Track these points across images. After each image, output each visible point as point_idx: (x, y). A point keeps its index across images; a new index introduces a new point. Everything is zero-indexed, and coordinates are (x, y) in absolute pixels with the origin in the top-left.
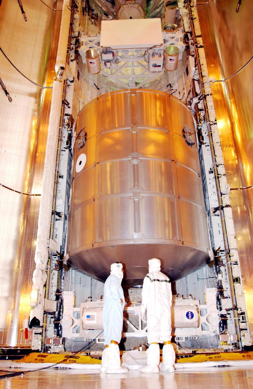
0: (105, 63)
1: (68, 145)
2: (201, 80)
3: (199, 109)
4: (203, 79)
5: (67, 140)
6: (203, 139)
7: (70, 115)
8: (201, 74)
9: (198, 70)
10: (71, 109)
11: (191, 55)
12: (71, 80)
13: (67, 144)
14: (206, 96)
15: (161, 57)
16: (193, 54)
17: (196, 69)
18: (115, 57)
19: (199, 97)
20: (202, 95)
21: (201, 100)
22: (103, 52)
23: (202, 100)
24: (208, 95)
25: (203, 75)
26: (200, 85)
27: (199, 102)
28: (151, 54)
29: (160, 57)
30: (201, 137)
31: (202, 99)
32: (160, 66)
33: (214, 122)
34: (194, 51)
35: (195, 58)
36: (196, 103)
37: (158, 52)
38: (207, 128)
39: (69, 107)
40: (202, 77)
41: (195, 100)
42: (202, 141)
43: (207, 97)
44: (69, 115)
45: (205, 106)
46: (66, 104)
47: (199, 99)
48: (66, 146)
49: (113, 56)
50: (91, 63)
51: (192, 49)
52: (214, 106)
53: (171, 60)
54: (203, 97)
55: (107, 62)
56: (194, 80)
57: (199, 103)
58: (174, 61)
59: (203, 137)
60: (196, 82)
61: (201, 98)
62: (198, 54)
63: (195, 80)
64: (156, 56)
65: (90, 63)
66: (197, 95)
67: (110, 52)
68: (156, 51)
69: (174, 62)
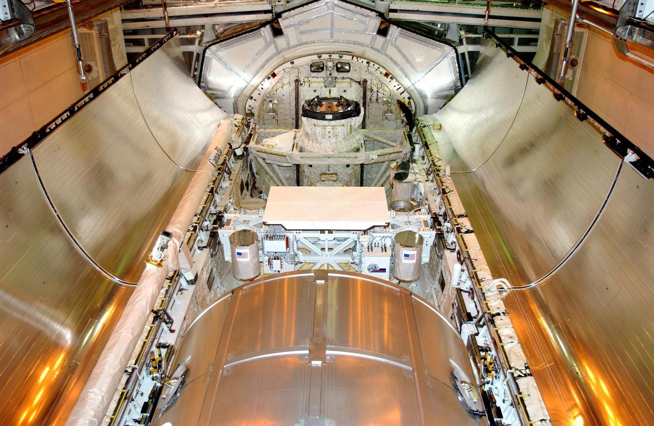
0: (269, 262)
1: (145, 414)
2: (477, 288)
3: (479, 346)
4: (480, 285)
5: (147, 401)
6: (500, 415)
7: (170, 347)
8: (474, 277)
9: (466, 271)
10: (175, 335)
11: (448, 249)
12: (188, 279)
13: (144, 410)
14: (493, 316)
15: (386, 251)
16: (453, 247)
17: (463, 270)
18: (291, 250)
19: (475, 320)
20: (483, 316)
21: (482, 326)
22: (267, 236)
23: (485, 327)
24: (498, 314)
25: (480, 278)
26: (476, 299)
27: (476, 332)
28: (366, 244)
29: (384, 251)
30: (493, 411)
31: (484, 324)
32: (383, 270)
33: (524, 372)
34: (455, 240)
35: (459, 253)
36: (471, 335)
37: (380, 242)
38: (506, 388)
39: (172, 331)
40: (479, 281)
41: (468, 329)
42: (499, 419)
43: (497, 320)
44: (168, 347)
45: (493, 339)
46: (165, 321)
47: (478, 325)
48: (138, 416)
49: (287, 246)
50: (239, 254)
51: (451, 238)
52: (516, 336)
53: (406, 256)
54: (487, 319)
55: (275, 259)
56: (459, 291)
57: (477, 334)
58: (413, 259)
59: (498, 410)
60: (465, 296)
61: (481, 323)
62: (465, 244)
63: (461, 290)
64: (374, 249)
65: (237, 255)
66: (470, 318)
67: (280, 237)
68: (377, 240)
69: (414, 261)
